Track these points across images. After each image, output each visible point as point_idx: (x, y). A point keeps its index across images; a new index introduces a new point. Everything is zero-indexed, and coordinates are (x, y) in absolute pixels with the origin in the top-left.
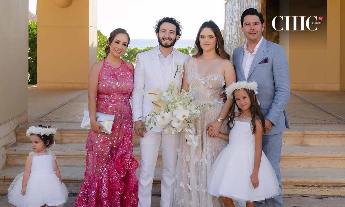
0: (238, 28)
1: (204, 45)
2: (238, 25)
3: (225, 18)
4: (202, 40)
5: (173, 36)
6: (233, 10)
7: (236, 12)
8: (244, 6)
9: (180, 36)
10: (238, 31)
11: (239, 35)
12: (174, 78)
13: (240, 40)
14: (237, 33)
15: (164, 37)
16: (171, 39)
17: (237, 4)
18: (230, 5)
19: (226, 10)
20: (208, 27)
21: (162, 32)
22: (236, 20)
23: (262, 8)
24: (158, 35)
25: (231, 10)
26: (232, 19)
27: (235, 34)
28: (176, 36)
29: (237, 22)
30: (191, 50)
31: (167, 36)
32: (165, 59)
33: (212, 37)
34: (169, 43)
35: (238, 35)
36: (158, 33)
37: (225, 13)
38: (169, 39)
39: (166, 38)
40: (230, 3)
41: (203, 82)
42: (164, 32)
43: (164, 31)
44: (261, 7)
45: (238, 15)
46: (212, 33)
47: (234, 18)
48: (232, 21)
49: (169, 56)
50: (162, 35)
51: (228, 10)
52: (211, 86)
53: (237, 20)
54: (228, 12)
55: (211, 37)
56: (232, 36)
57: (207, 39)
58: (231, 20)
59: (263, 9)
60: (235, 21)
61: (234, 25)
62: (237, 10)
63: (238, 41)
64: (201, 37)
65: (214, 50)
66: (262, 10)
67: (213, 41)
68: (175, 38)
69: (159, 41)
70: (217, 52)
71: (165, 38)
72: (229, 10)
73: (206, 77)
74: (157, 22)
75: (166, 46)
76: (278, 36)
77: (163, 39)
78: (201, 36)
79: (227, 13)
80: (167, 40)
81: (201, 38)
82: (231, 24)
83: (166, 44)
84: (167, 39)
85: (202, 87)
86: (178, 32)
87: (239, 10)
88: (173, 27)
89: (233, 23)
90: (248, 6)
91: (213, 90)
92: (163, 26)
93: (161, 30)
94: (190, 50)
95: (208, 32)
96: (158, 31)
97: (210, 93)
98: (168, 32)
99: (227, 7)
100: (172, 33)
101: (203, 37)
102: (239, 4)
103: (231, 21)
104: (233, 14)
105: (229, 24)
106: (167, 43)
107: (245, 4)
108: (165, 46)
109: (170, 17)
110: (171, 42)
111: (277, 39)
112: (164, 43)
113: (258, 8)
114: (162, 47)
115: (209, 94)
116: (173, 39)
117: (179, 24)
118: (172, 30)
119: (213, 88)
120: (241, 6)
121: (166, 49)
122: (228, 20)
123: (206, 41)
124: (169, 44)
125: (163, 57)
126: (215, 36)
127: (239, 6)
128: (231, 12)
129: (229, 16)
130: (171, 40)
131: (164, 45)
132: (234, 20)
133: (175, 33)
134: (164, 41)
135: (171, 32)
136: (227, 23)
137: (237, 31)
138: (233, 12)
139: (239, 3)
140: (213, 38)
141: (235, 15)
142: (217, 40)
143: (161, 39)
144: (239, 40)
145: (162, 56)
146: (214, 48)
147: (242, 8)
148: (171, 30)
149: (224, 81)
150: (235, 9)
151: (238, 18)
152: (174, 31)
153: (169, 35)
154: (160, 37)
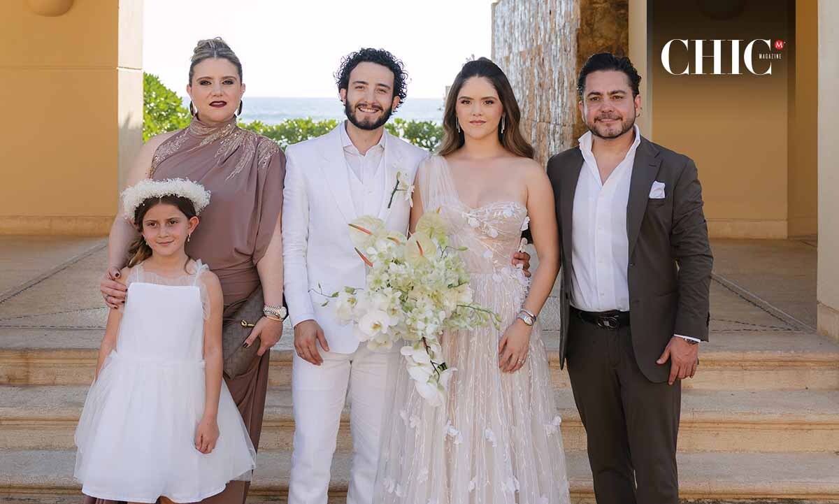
0: (522, 70)
1: (471, 122)
2: (524, 63)
3: (493, 43)
4: (463, 112)
5: (384, 100)
6: (511, 23)
7: (518, 27)
8: (538, 13)
9: (402, 97)
10: (525, 78)
11: (527, 88)
12: (389, 207)
13: (530, 103)
14: (521, 85)
15: (361, 103)
16: (381, 108)
17: (521, 8)
18: (504, 9)
19: (494, 22)
20: (481, 74)
21: (357, 88)
22: (518, 49)
23: (582, 19)
24: (344, 94)
25: (507, 22)
26: (510, 48)
28: (393, 99)
29: (521, 53)
30: (404, 128)
31: (370, 100)
32: (362, 159)
33: (492, 102)
34: (374, 118)
35: (524, 89)
36: (344, 91)
38: (373, 106)
39: (366, 105)
40: (504, 5)
41: (474, 222)
42: (361, 87)
43: (362, 85)
44: (579, 17)
45: (523, 36)
46: (491, 92)
47: (512, 44)
48: (510, 52)
49: (374, 150)
50: (355, 97)
51: (499, 22)
52: (494, 232)
53: (521, 49)
54: (500, 29)
55: (489, 101)
57: (477, 107)
58: (507, 48)
59: (584, 20)
60: (517, 51)
61: (513, 63)
62: (522, 23)
64: (463, 102)
65: (494, 138)
66: (581, 25)
67: (492, 113)
68: (390, 105)
69: (348, 111)
70: (502, 139)
71: (363, 105)
72: (502, 23)
73: (482, 208)
74: (343, 60)
75: (366, 126)
77: (358, 106)
78: (462, 100)
79: (498, 31)
80: (369, 110)
81: (462, 105)
82: (507, 59)
83: (367, 119)
84: (370, 106)
85: (472, 234)
86: (398, 89)
87: (527, 22)
88: (385, 75)
89: (511, 55)
90: (548, 12)
91: (499, 244)
92: (358, 73)
93: (354, 83)
94: (401, 128)
95: (480, 87)
96: (344, 83)
97: (491, 250)
98: (371, 87)
99: (498, 14)
100: (382, 90)
101: (467, 101)
102: (525, 8)
103: (506, 53)
104: (512, 34)
105: (501, 59)
106: (369, 118)
107: (541, 7)
108: (363, 124)
109: (377, 49)
110: (380, 114)
112: (360, 117)
113: (572, 17)
114: (357, 128)
115: (489, 255)
116: (384, 109)
117: (401, 68)
118: (382, 83)
119: (500, 238)
120: (531, 14)
121: (366, 134)
122: (499, 48)
123: (477, 111)
124: (374, 119)
125: (357, 152)
126: (498, 98)
127: (526, 11)
128: (506, 28)
129: (501, 39)
130: (380, 111)
131: (360, 123)
132: (515, 50)
133: (390, 92)
134: (361, 113)
135: (381, 88)
136: (496, 56)
137: (522, 79)
138: (512, 28)
139: (527, 5)
140: (492, 105)
141: (517, 36)
142: (505, 110)
143: (353, 108)
144: (525, 101)
145: (353, 149)
146: (494, 131)
147: (533, 16)
148: (379, 83)
149: (528, 219)
150: (518, 21)
151: (524, 43)
152: (389, 85)
153: (375, 97)
154: (350, 100)
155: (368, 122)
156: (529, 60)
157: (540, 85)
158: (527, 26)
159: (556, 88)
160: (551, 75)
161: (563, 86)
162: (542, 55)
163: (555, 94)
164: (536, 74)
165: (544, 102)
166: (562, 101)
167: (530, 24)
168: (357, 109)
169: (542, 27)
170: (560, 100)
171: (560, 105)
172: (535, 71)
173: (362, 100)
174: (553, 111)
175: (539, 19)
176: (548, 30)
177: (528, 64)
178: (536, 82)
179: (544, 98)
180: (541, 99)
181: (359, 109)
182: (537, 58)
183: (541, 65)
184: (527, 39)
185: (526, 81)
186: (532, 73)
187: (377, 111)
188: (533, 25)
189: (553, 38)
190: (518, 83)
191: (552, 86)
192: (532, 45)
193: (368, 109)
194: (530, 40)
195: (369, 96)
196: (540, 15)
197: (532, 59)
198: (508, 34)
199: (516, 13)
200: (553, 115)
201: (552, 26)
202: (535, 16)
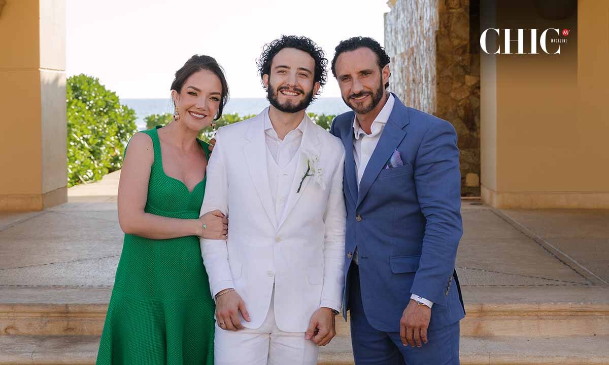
2: (404, 62)
5: (306, 84)
7: (400, 32)
8: (412, 19)
10: (404, 75)
12: (299, 191)
13: (408, 96)
14: (402, 81)
15: (284, 85)
16: (302, 92)
17: (402, 16)
18: (391, 18)
21: (278, 72)
23: (440, 23)
24: (267, 80)
27: (398, 84)
28: (313, 85)
29: (402, 54)
31: (292, 83)
32: (279, 143)
34: (296, 100)
36: (266, 76)
37: (385, 36)
38: (295, 89)
39: (288, 88)
42: (282, 72)
43: (284, 70)
44: (438, 20)
45: (403, 40)
47: (397, 47)
50: (277, 80)
53: (402, 50)
56: (394, 87)
59: (442, 23)
61: (397, 63)
63: (405, 98)
66: (439, 28)
68: (311, 89)
69: (271, 97)
71: (285, 88)
72: (390, 29)
75: (288, 109)
76: (477, 85)
77: (280, 89)
83: (289, 102)
84: (291, 89)
87: (405, 28)
88: (306, 61)
90: (419, 18)
92: (281, 58)
93: (277, 67)
96: (266, 69)
98: (293, 71)
100: (303, 75)
102: (405, 16)
104: (397, 38)
106: (291, 100)
107: (414, 14)
108: (285, 106)
110: (301, 97)
111: (477, 93)
112: (282, 99)
113: (434, 21)
116: (306, 93)
118: (304, 67)
121: (287, 117)
124: (296, 102)
125: (276, 136)
127: (405, 18)
130: (301, 94)
131: (283, 105)
133: (312, 77)
134: (283, 96)
135: (303, 72)
137: (402, 76)
138: (396, 33)
139: (406, 13)
143: (275, 91)
145: (273, 133)
147: (409, 22)
148: (301, 67)
150: (400, 27)
151: (404, 45)
152: (310, 70)
153: (297, 81)
154: (272, 84)
155: (290, 104)
156: (406, 60)
157: (414, 81)
158: (406, 31)
159: (424, 82)
160: (420, 72)
161: (428, 81)
162: (415, 55)
163: (422, 88)
164: (411, 71)
165: (416, 95)
166: (428, 93)
167: (408, 28)
168: (279, 92)
169: (415, 31)
170: (426, 93)
171: (426, 97)
172: (410, 69)
173: (283, 83)
174: (421, 102)
175: (413, 24)
176: (419, 33)
177: (406, 63)
178: (411, 78)
179: (416, 91)
180: (414, 93)
181: (281, 92)
182: (412, 57)
183: (414, 63)
184: (406, 41)
185: (405, 77)
186: (408, 71)
187: (299, 94)
188: (409, 30)
189: (422, 40)
190: (400, 80)
191: (420, 82)
192: (409, 46)
193: (290, 92)
194: (407, 43)
195: (292, 79)
196: (414, 21)
197: (408, 59)
198: (394, 38)
199: (399, 20)
200: (422, 107)
201: (421, 29)
202: (410, 22)
